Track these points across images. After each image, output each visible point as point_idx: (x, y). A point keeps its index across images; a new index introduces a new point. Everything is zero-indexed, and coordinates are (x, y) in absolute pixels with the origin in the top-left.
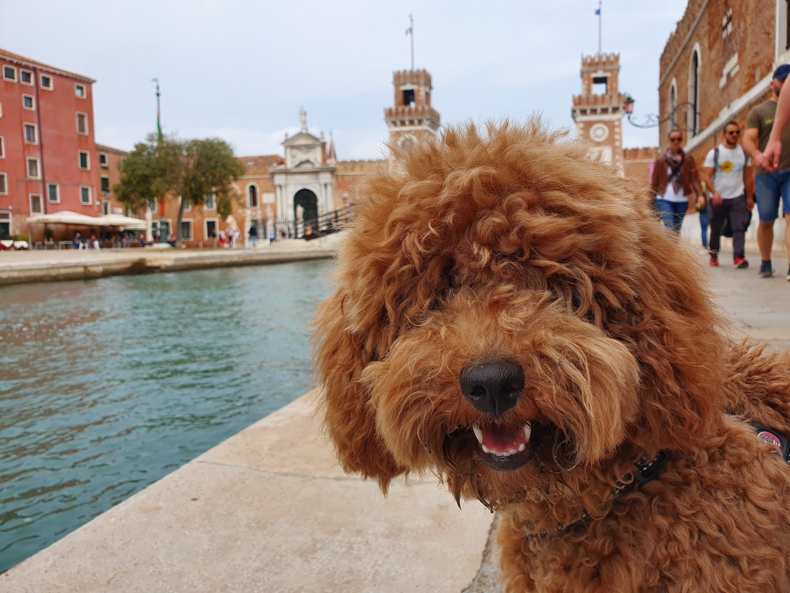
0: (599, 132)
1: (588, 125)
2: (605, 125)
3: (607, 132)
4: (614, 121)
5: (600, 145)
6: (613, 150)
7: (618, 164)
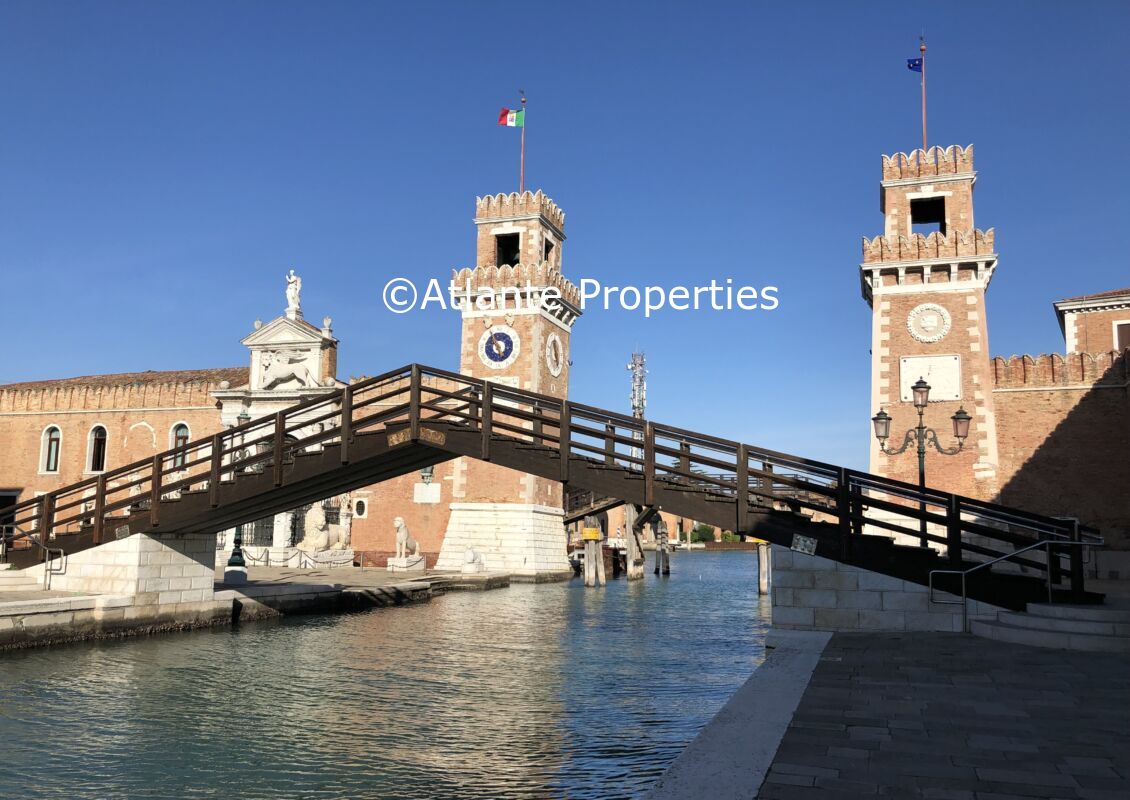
0: (931, 321)
1: (905, 304)
2: (943, 305)
3: (949, 321)
4: (964, 296)
5: (932, 351)
6: (966, 362)
7: (978, 395)
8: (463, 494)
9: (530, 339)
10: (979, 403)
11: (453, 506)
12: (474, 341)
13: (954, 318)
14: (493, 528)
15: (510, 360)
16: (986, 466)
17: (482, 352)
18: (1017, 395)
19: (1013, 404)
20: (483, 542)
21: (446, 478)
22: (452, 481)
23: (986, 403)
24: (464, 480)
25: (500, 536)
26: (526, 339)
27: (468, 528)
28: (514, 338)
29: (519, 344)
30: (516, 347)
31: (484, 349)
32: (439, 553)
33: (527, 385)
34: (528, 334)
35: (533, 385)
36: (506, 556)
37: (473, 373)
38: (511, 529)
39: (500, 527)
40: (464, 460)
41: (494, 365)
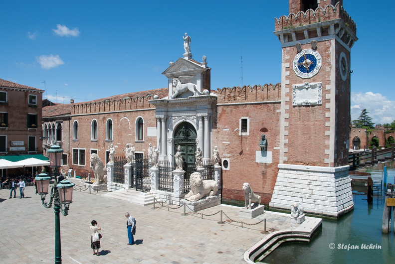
8: (286, 159)
9: (328, 56)
11: (280, 166)
12: (290, 61)
14: (307, 182)
15: (316, 71)
17: (295, 67)
20: (299, 190)
21: (275, 148)
22: (279, 149)
24: (286, 150)
25: (311, 187)
26: (326, 57)
27: (290, 180)
28: (317, 56)
29: (321, 60)
30: (319, 62)
31: (297, 66)
32: (272, 194)
33: (328, 87)
34: (327, 53)
35: (332, 87)
36: (316, 200)
37: (290, 81)
38: (320, 183)
39: (311, 181)
40: (286, 137)
41: (304, 75)
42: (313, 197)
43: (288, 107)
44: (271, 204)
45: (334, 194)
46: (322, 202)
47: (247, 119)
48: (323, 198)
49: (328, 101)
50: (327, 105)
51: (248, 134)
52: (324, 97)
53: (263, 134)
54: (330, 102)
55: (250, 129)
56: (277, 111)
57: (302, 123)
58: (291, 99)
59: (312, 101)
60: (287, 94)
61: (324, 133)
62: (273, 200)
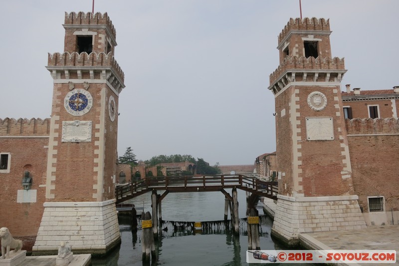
0: (317, 100)
2: (323, 93)
3: (326, 100)
4: (332, 89)
5: (319, 115)
6: (334, 121)
7: (341, 137)
8: (53, 196)
9: (99, 98)
10: (342, 141)
11: (46, 204)
12: (61, 98)
13: (328, 99)
14: (75, 218)
15: (86, 110)
16: (347, 173)
17: (66, 105)
18: (356, 138)
19: (355, 142)
20: (67, 228)
21: (40, 186)
22: (45, 187)
23: (345, 141)
24: (53, 187)
26: (96, 98)
27: (56, 219)
28: (89, 97)
29: (92, 101)
30: (90, 102)
31: (68, 103)
32: (36, 237)
33: (97, 126)
34: (98, 95)
35: (101, 126)
36: (84, 236)
37: (60, 118)
38: (87, 219)
39: (80, 217)
40: (53, 174)
41: (75, 113)
42: (81, 233)
43: (56, 143)
44: (34, 248)
45: (102, 228)
46: (91, 237)
47: (7, 155)
48: (92, 233)
49: (98, 139)
50: (96, 143)
51: (8, 171)
52: (93, 135)
53: (26, 171)
54: (99, 140)
55: (11, 165)
56: (45, 147)
57: (71, 160)
58: (60, 136)
59: (81, 138)
60: (56, 131)
61: (93, 169)
62: (37, 243)
